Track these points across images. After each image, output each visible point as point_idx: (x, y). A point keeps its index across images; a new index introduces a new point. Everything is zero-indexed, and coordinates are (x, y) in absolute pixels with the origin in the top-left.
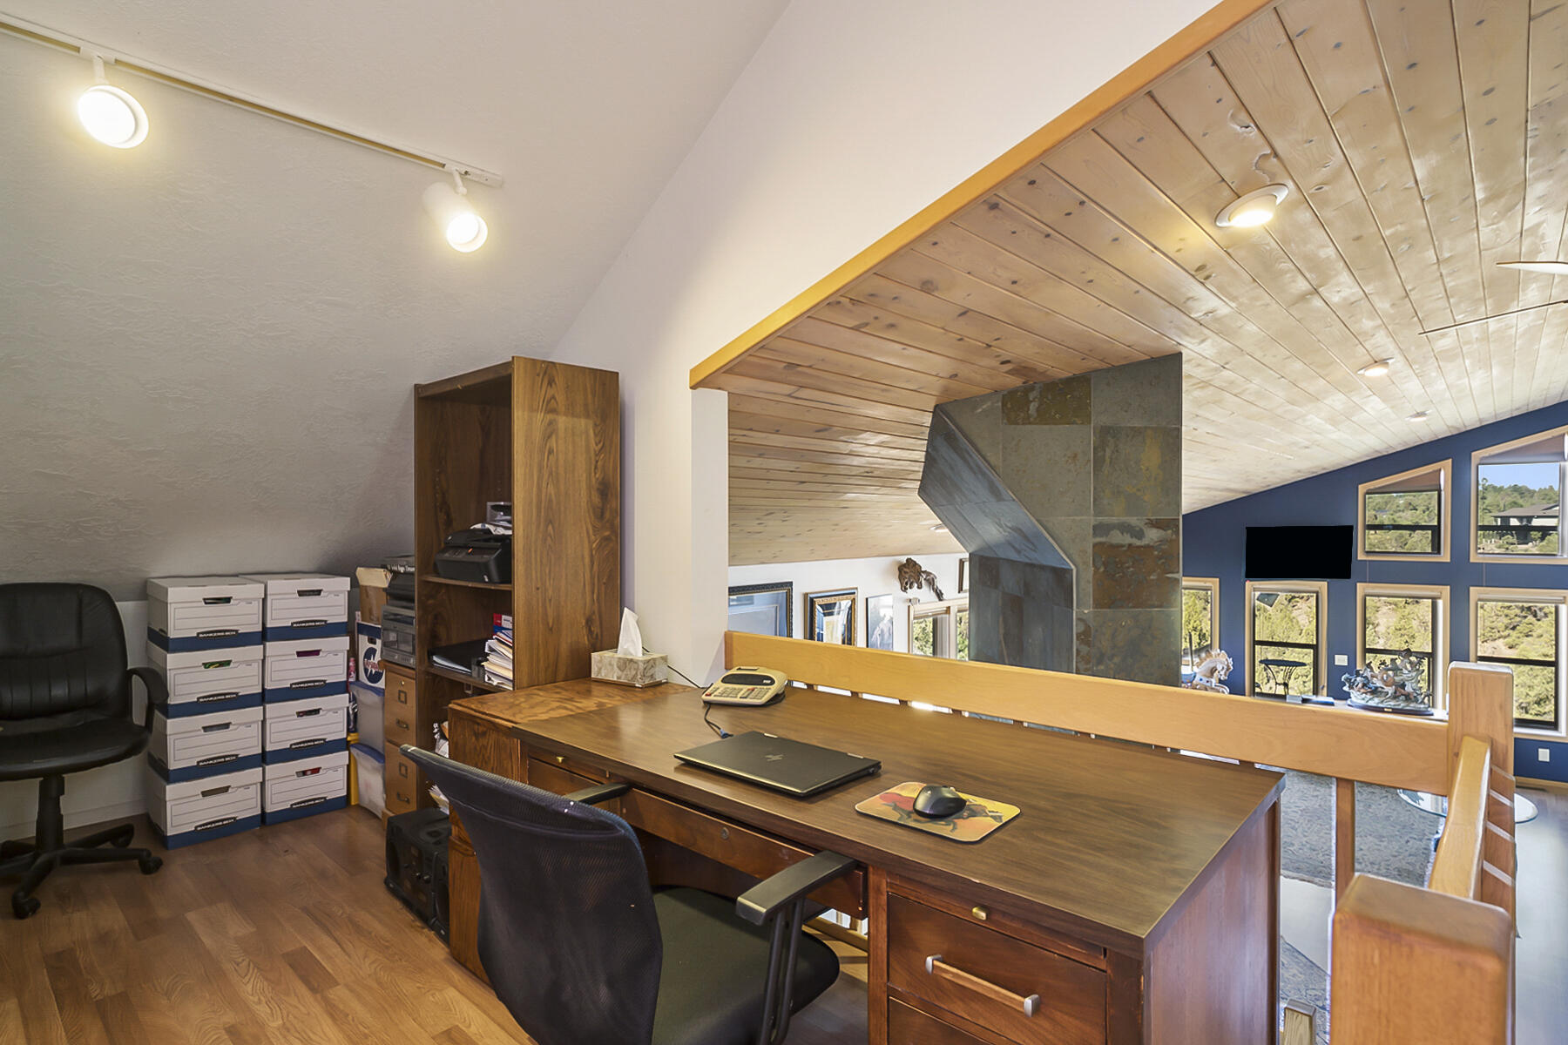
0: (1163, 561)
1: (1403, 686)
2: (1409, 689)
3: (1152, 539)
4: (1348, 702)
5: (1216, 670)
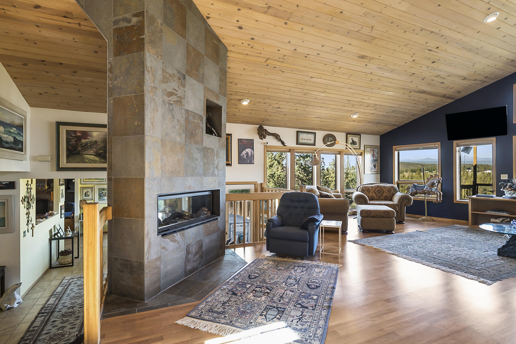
0: (138, 31)
3: (134, 22)
4: (504, 196)
5: (434, 184)
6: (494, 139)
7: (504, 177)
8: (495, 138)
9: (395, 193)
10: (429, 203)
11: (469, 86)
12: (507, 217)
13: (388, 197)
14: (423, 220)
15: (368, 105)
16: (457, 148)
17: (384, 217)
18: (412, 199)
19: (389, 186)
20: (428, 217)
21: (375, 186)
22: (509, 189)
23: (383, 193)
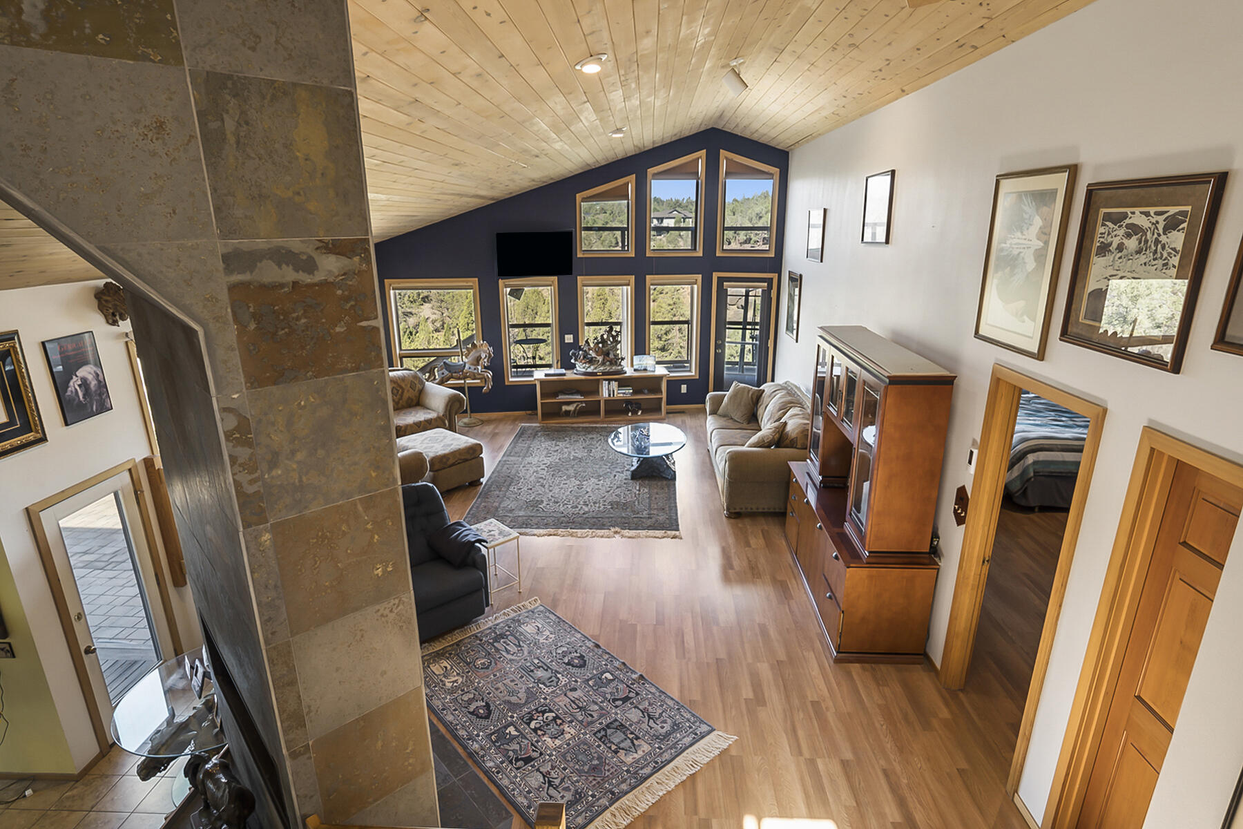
0: (353, 303)
1: (607, 353)
2: (611, 355)
4: (575, 371)
5: (481, 358)
6: (555, 278)
7: (569, 339)
9: (423, 388)
12: (581, 402)
16: (504, 290)
17: (466, 460)
19: (408, 375)
20: (474, 415)
22: (583, 361)
23: (403, 392)
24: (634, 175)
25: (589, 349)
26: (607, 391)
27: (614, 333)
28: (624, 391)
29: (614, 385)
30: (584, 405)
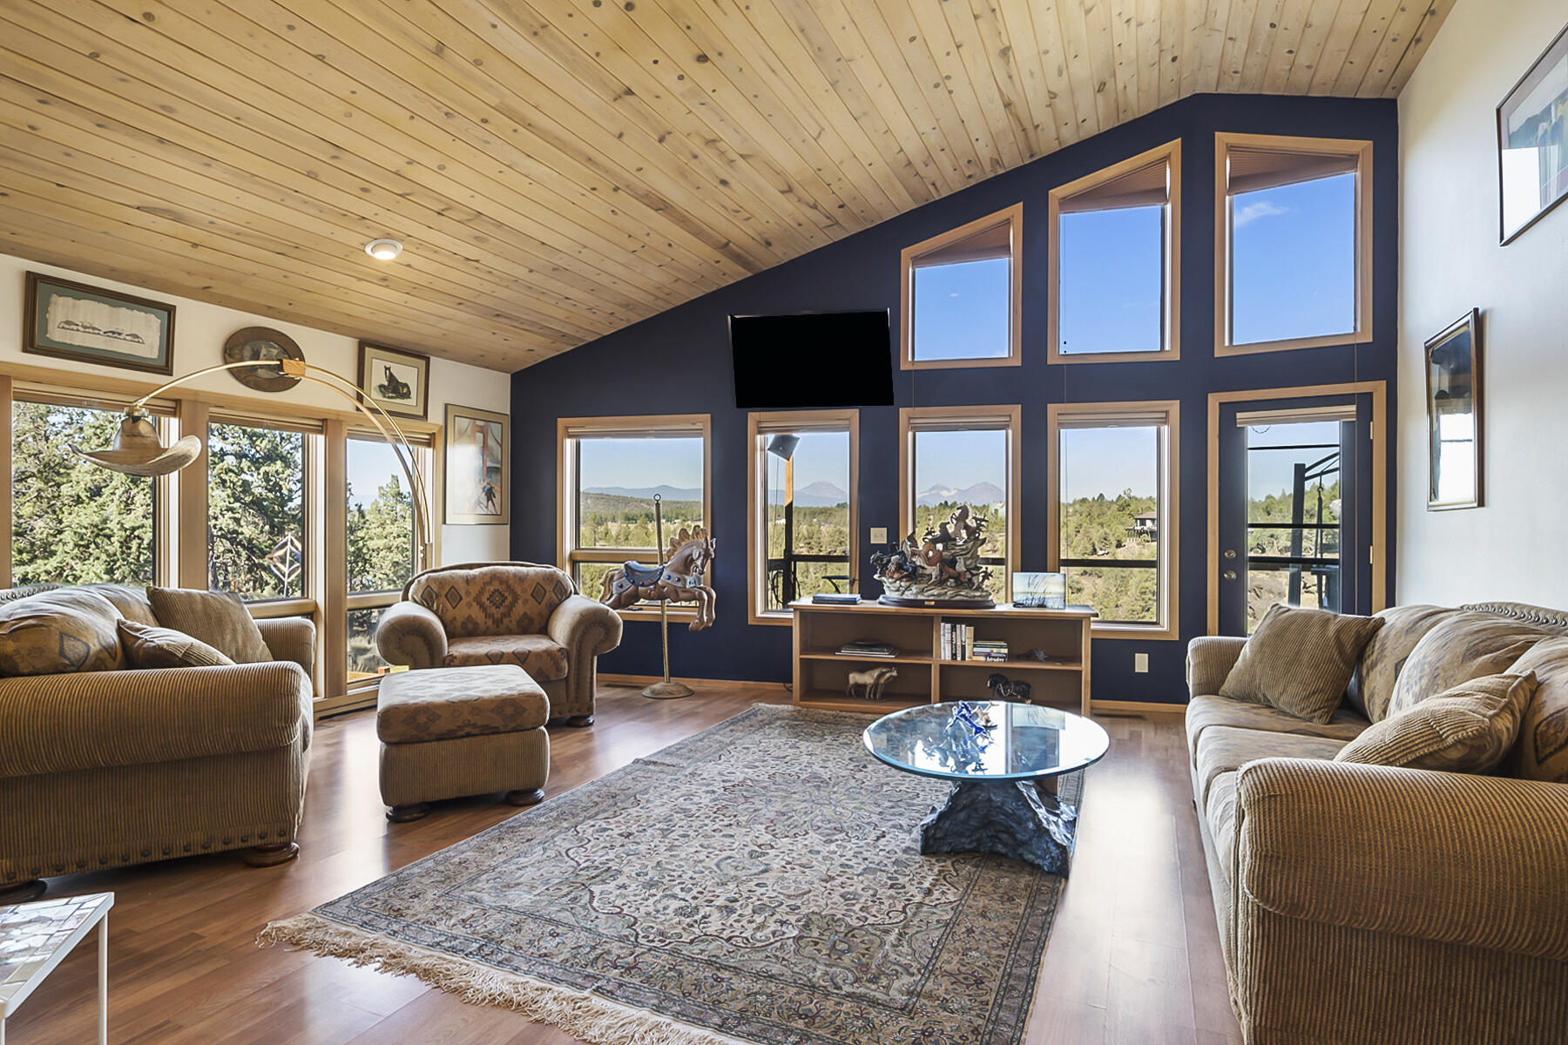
1: (953, 563)
2: (960, 567)
4: (881, 599)
5: (692, 560)
6: (853, 414)
7: (879, 536)
8: (857, 410)
9: (561, 602)
10: (677, 628)
11: (796, 226)
12: (889, 665)
13: (531, 621)
14: (658, 697)
15: (443, 207)
16: (759, 438)
17: (496, 732)
18: (618, 626)
19: (537, 574)
20: (673, 681)
21: (481, 573)
22: (896, 576)
23: (513, 605)
24: (1021, 204)
25: (914, 554)
26: (948, 647)
27: (971, 522)
28: (988, 650)
29: (966, 633)
30: (895, 674)
